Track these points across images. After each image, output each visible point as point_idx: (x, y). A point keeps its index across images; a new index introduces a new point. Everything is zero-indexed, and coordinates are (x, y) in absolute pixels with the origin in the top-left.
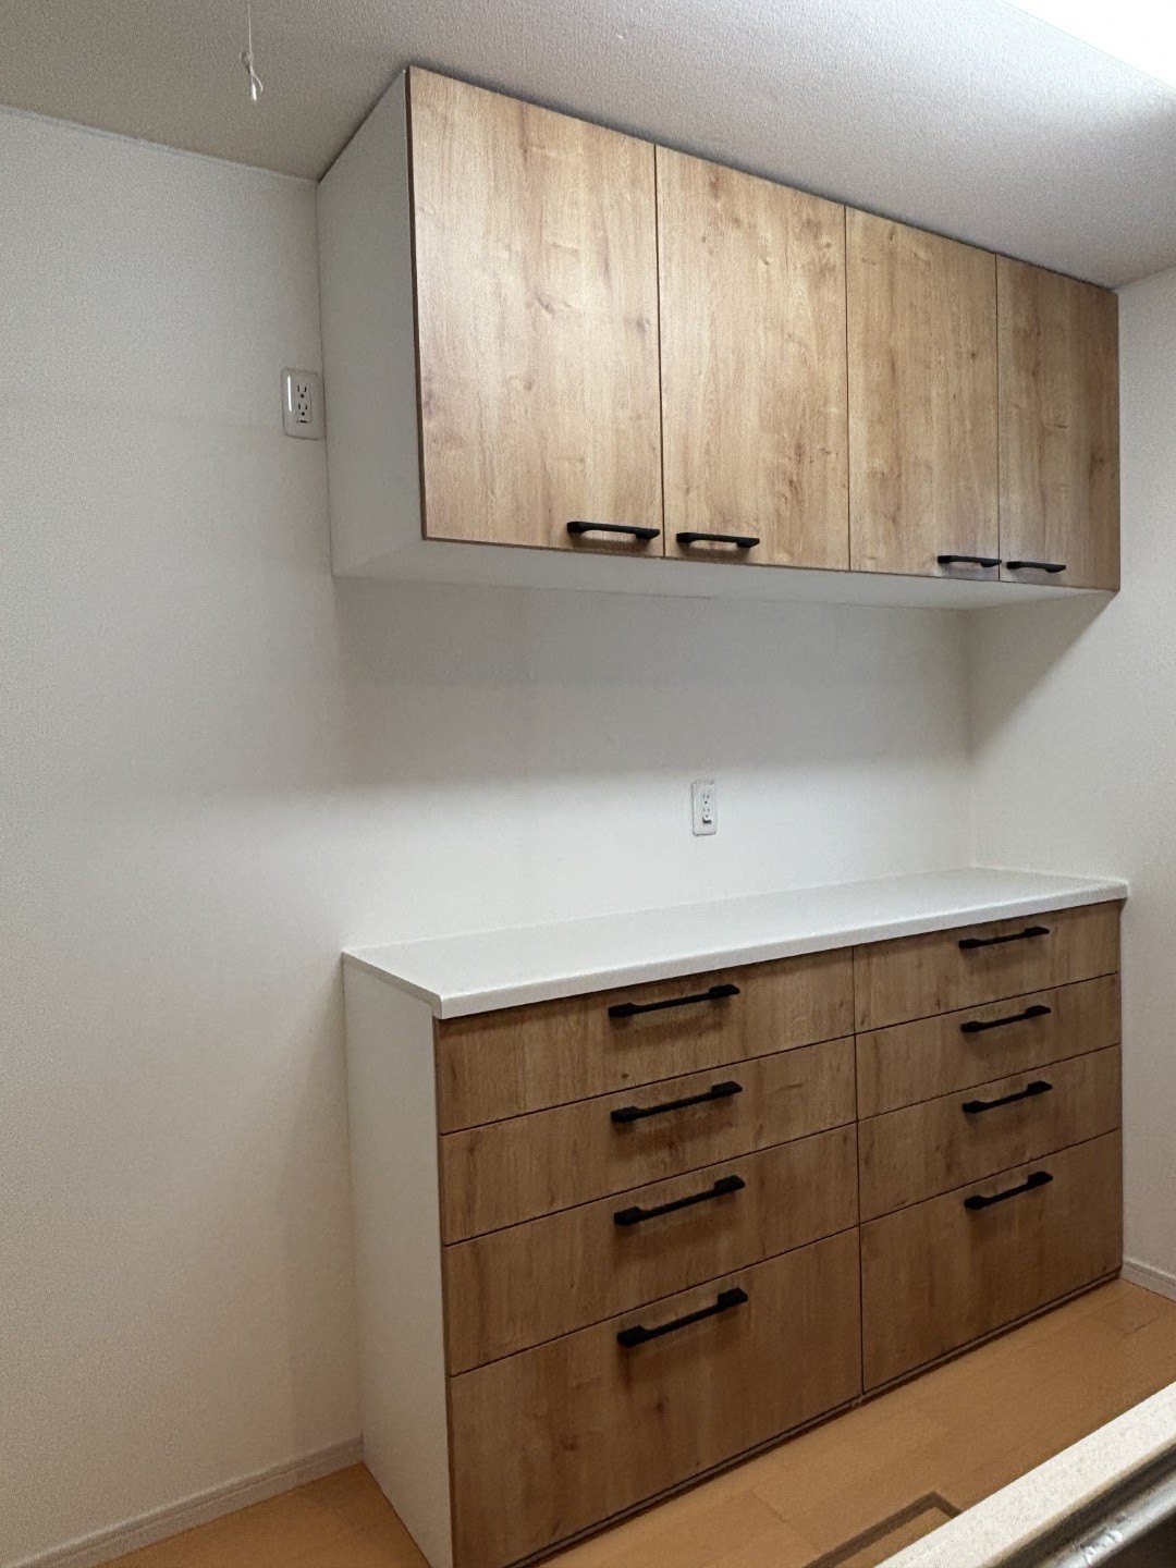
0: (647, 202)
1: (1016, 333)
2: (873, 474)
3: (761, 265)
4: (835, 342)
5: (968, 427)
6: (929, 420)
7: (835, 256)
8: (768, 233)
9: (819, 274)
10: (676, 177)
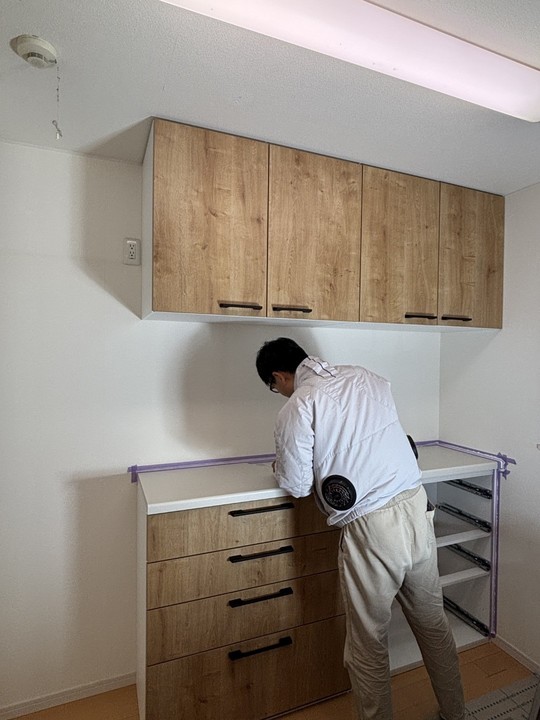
0: (264, 169)
1: (449, 215)
2: (372, 280)
3: (320, 193)
4: (355, 224)
5: (423, 258)
6: (402, 256)
7: (357, 187)
8: (324, 179)
9: (348, 195)
10: (279, 157)
